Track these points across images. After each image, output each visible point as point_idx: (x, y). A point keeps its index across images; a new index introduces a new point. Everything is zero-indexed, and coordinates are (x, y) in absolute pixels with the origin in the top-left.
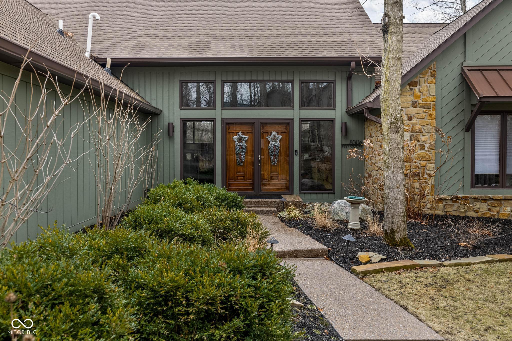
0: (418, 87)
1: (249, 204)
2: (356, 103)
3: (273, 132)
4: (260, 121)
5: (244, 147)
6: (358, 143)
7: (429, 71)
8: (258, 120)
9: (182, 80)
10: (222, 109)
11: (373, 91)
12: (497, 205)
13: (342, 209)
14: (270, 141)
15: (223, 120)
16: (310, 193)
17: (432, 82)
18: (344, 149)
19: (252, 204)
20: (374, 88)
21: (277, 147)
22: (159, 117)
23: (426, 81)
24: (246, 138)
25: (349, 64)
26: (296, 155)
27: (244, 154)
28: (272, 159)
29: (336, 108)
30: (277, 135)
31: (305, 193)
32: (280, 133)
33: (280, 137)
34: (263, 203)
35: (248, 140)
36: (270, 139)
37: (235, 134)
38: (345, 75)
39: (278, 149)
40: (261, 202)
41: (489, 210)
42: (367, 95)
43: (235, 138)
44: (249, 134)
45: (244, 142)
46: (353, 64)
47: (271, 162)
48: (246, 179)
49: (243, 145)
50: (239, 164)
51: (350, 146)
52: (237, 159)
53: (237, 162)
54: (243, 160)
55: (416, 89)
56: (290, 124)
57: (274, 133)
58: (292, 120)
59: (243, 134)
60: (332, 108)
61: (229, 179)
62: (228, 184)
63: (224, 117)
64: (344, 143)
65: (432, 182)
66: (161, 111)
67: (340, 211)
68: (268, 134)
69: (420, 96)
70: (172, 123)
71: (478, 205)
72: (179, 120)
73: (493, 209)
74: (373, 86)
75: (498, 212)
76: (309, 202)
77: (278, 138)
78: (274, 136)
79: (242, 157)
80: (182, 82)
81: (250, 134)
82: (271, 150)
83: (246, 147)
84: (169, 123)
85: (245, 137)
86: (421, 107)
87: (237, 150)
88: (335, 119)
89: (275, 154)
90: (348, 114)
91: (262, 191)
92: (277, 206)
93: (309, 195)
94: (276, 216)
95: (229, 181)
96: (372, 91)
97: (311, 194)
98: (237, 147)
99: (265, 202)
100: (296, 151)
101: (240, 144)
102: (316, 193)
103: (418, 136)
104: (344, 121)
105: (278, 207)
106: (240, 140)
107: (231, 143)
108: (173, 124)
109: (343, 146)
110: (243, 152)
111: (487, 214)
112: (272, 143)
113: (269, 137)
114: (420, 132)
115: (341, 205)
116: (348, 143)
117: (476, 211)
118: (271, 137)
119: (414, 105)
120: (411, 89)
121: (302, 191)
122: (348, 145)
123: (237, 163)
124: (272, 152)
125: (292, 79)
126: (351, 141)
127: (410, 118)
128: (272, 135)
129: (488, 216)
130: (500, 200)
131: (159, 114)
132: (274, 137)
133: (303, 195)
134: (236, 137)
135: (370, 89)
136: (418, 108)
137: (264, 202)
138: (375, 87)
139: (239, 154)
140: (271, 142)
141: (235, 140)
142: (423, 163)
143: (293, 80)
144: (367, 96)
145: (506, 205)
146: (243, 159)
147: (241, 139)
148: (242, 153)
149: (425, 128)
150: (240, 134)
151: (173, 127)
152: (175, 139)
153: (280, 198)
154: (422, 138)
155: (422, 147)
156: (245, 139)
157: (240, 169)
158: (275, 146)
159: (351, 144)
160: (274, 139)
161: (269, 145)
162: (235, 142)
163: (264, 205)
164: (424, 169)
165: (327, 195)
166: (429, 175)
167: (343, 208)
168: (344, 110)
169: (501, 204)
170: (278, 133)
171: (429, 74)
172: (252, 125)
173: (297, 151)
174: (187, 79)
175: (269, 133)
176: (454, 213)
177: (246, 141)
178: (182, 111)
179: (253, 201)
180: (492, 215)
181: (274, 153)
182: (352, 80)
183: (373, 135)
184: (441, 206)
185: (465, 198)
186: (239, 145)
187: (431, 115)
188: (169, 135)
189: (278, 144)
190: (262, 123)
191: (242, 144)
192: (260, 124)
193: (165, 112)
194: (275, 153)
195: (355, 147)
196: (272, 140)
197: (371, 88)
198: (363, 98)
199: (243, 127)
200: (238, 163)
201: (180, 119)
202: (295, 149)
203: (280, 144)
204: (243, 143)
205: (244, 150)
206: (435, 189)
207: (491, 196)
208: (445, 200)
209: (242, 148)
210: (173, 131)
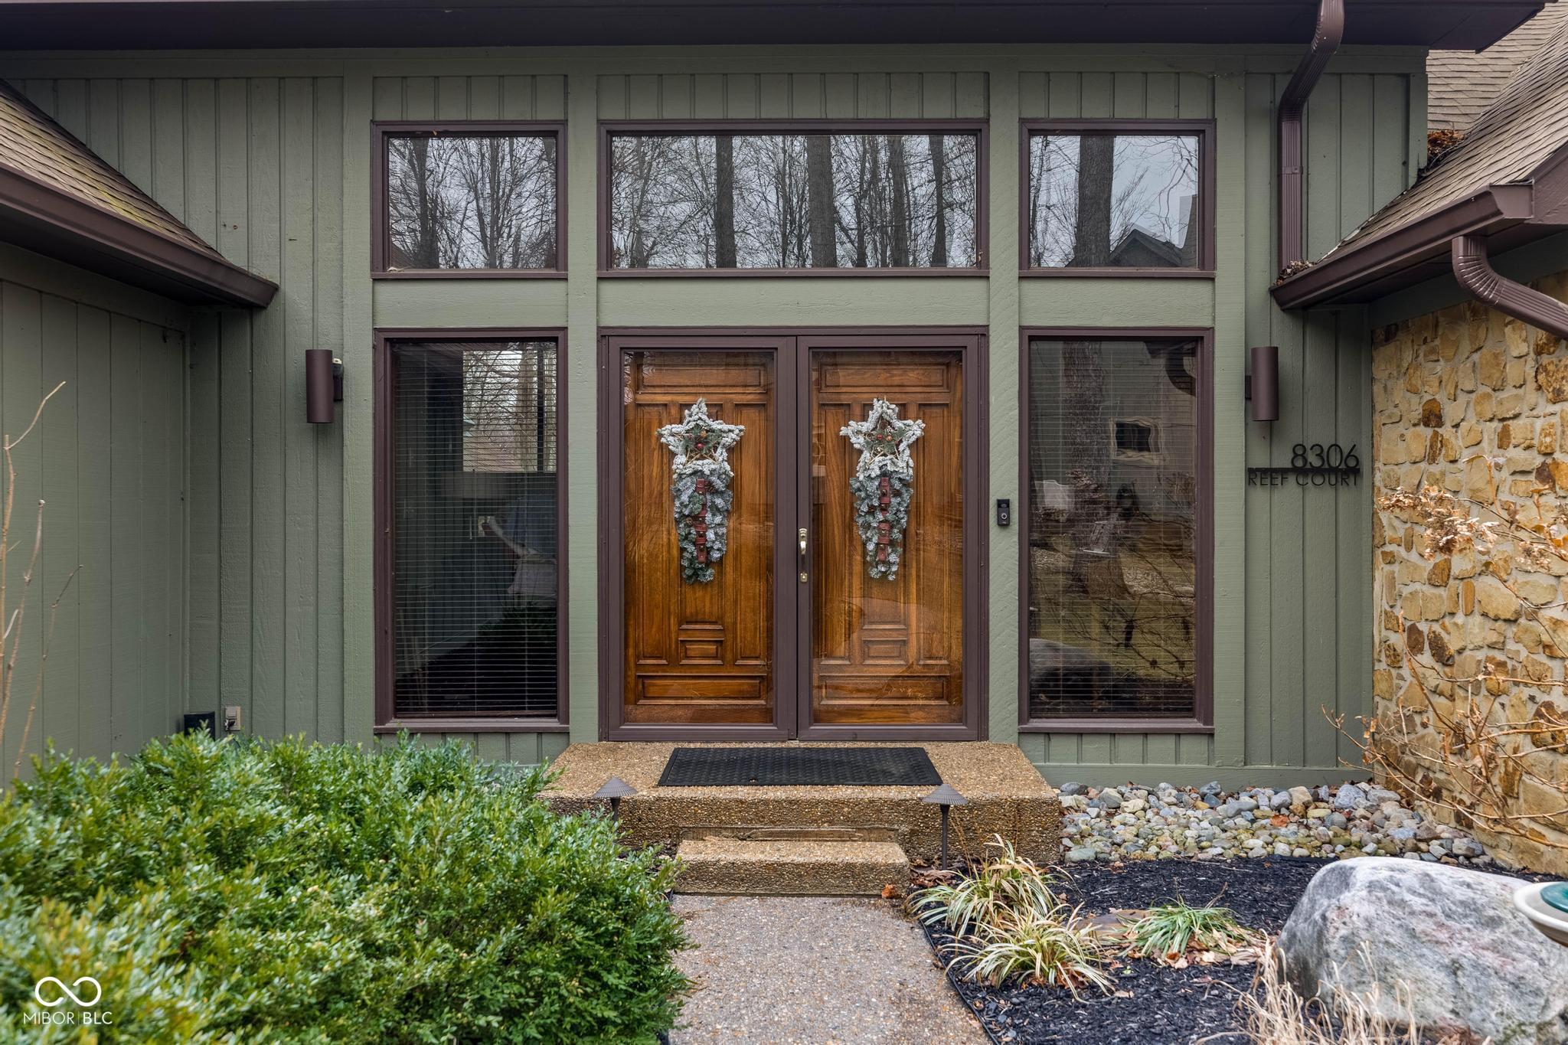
1: (743, 820)
2: (1323, 248)
3: (877, 404)
4: (805, 343)
5: (719, 484)
6: (1335, 461)
8: (794, 334)
9: (384, 123)
10: (599, 279)
11: (1422, 177)
13: (1412, 934)
14: (860, 452)
15: (605, 335)
16: (1080, 734)
18: (1260, 495)
19: (760, 818)
20: (1423, 164)
21: (897, 485)
22: (260, 320)
24: (731, 432)
26: (1004, 524)
27: (718, 519)
28: (871, 547)
29: (1219, 273)
30: (902, 416)
31: (1048, 734)
32: (913, 410)
33: (915, 429)
34: (824, 815)
35: (740, 443)
36: (858, 442)
37: (674, 411)
38: (1267, 96)
39: (906, 496)
40: (813, 804)
42: (1386, 202)
43: (671, 434)
44: (745, 411)
45: (721, 454)
46: (1332, 12)
47: (865, 563)
48: (729, 656)
49: (712, 472)
50: (696, 574)
51: (1292, 479)
52: (683, 550)
53: (685, 563)
54: (716, 555)
56: (970, 358)
57: (881, 407)
58: (982, 333)
59: (717, 411)
60: (1194, 271)
61: (638, 657)
62: (632, 680)
63: (611, 320)
64: (1261, 461)
66: (272, 289)
67: (1404, 956)
68: (847, 411)
70: (329, 354)
72: (368, 340)
74: (1419, 155)
76: (1074, 786)
77: (902, 432)
78: (883, 422)
79: (710, 535)
80: (386, 134)
81: (752, 413)
82: (868, 496)
83: (732, 484)
84: (309, 354)
85: (726, 427)
87: (685, 498)
88: (1212, 329)
89: (885, 521)
90: (1281, 304)
91: (817, 718)
92: (905, 828)
93: (1072, 743)
94: (906, 914)
95: (638, 666)
96: (1412, 181)
97: (1085, 739)
98: (680, 485)
99: (838, 803)
100: (1003, 504)
101: (698, 464)
102: (1113, 734)
104: (1262, 343)
105: (913, 832)
106: (699, 444)
107: (651, 464)
108: (337, 360)
109: (1254, 475)
110: (716, 510)
112: (871, 464)
113: (856, 431)
115: (1402, 904)
116: (1283, 460)
118: (867, 426)
121: (1036, 724)
122: (1283, 472)
123: (682, 568)
124: (872, 511)
125: (979, 114)
126: (1299, 451)
128: (873, 415)
131: (262, 308)
132: (884, 427)
133: (1040, 741)
134: (677, 428)
135: (1398, 168)
137: (827, 803)
138: (1430, 160)
139: (692, 520)
140: (866, 455)
141: (674, 444)
143: (987, 121)
144: (1387, 209)
146: (717, 545)
147: (705, 441)
148: (709, 516)
150: (698, 412)
151: (336, 378)
152: (347, 442)
153: (923, 772)
156: (728, 440)
157: (699, 600)
158: (885, 475)
159: (1299, 463)
160: (883, 438)
161: (852, 472)
162: (673, 455)
163: (831, 823)
165: (1170, 742)
167: (1422, 925)
168: (1263, 278)
170: (903, 407)
172: (763, 365)
173: (1007, 502)
174: (411, 118)
175: (857, 410)
177: (730, 450)
178: (384, 289)
179: (766, 802)
181: (881, 517)
182: (1304, 118)
183: (1451, 411)
186: (695, 473)
188: (310, 417)
189: (903, 464)
190: (816, 352)
191: (706, 466)
192: (804, 356)
193: (295, 292)
194: (890, 516)
195: (1319, 480)
196: (871, 446)
197: (1405, 163)
198: (1364, 216)
200: (689, 572)
201: (377, 331)
202: (996, 493)
203: (916, 469)
204: (715, 464)
205: (719, 501)
209: (708, 487)
210: (337, 396)
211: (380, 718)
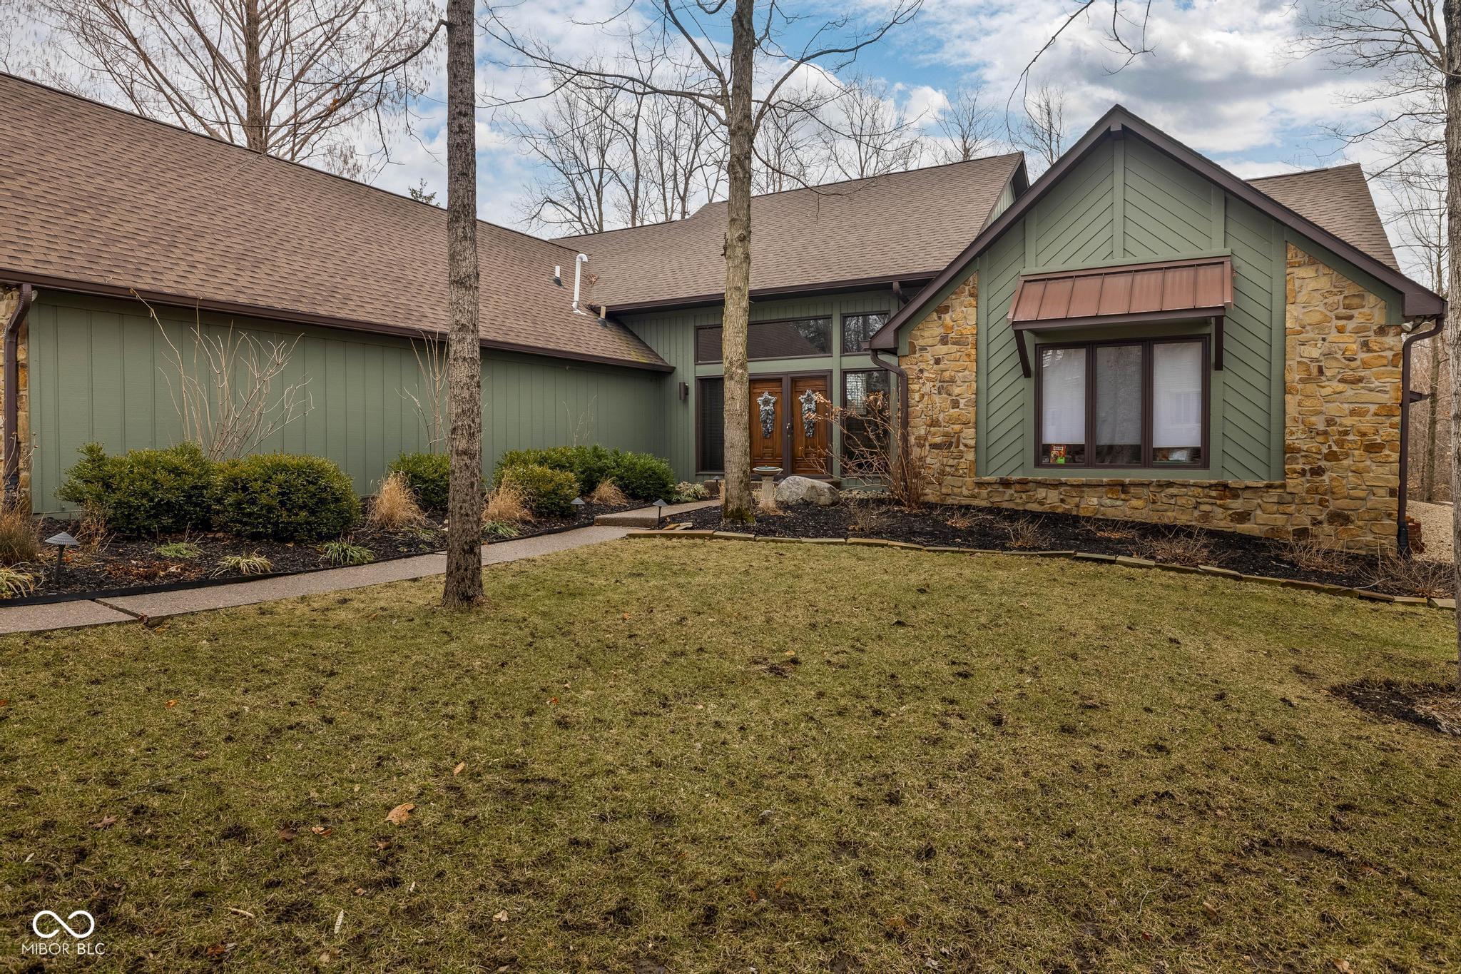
0: (950, 313)
3: (807, 391)
4: (789, 376)
5: (770, 412)
7: (967, 288)
8: (787, 373)
9: (697, 326)
12: (1075, 494)
14: (803, 403)
17: (971, 305)
21: (812, 412)
22: (672, 376)
23: (961, 304)
24: (773, 399)
25: (889, 286)
26: (837, 421)
27: (770, 421)
28: (806, 428)
30: (813, 394)
32: (815, 392)
35: (775, 402)
36: (802, 401)
37: (761, 394)
41: (1062, 501)
43: (760, 400)
44: (776, 394)
45: (771, 405)
46: (896, 285)
47: (805, 432)
48: (775, 456)
49: (769, 409)
50: (766, 436)
52: (763, 430)
53: (764, 433)
54: (770, 431)
55: (947, 318)
56: (828, 378)
57: (809, 392)
58: (831, 371)
59: (770, 394)
61: (754, 458)
62: (752, 464)
65: (970, 456)
66: (674, 368)
68: (800, 393)
69: (952, 327)
70: (685, 383)
71: (1041, 493)
72: (694, 379)
73: (1068, 500)
75: (1077, 506)
77: (813, 398)
78: (809, 395)
79: (769, 425)
80: (698, 329)
81: (778, 394)
82: (805, 415)
83: (773, 412)
84: (681, 384)
86: (954, 344)
87: (763, 416)
89: (810, 421)
91: (794, 472)
98: (762, 413)
101: (765, 408)
103: (950, 388)
106: (766, 402)
107: (756, 408)
108: (687, 385)
110: (770, 419)
111: (1058, 507)
112: (806, 406)
113: (802, 398)
114: (952, 381)
117: (1041, 503)
118: (805, 396)
119: (944, 341)
120: (940, 318)
121: (846, 475)
124: (806, 418)
125: (830, 313)
127: (937, 361)
128: (806, 394)
129: (1059, 510)
130: (1078, 486)
131: (672, 373)
132: (809, 397)
134: (762, 399)
136: (950, 346)
139: (765, 422)
140: (805, 404)
141: (761, 402)
142: (957, 427)
143: (832, 315)
145: (1091, 494)
146: (770, 428)
148: (768, 421)
149: (960, 374)
150: (766, 395)
151: (686, 389)
154: (957, 390)
155: (955, 404)
156: (772, 401)
157: (767, 442)
158: (809, 409)
160: (809, 399)
161: (801, 408)
162: (761, 405)
164: (959, 437)
166: (966, 446)
169: (1083, 492)
170: (813, 391)
171: (967, 293)
172: (780, 382)
175: (804, 392)
176: (1005, 505)
177: (773, 404)
178: (697, 367)
180: (1066, 509)
184: (984, 492)
185: (1023, 482)
186: (765, 410)
187: (968, 355)
188: (681, 398)
189: (813, 406)
190: (792, 378)
191: (767, 408)
192: (789, 379)
193: (679, 369)
196: (806, 402)
199: (771, 384)
201: (696, 377)
202: (835, 414)
203: (816, 408)
204: (770, 407)
205: (771, 417)
206: (976, 467)
207: (1063, 479)
208: (989, 484)
209: (768, 414)
210: (687, 393)
211: (697, 471)
